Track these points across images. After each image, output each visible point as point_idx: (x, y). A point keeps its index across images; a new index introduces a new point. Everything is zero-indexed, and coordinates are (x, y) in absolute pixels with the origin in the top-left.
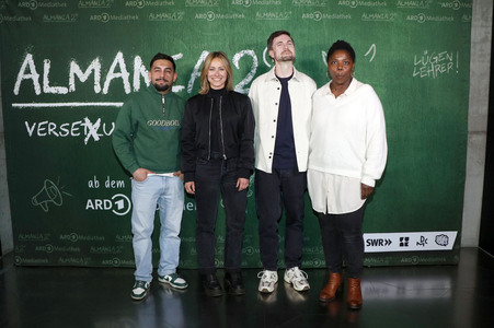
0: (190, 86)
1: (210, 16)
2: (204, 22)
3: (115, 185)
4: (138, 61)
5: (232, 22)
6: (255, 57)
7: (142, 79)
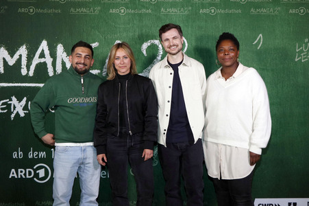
0: (104, 70)
1: (122, 11)
2: (117, 15)
3: (38, 155)
4: (60, 49)
5: (140, 15)
6: (160, 46)
7: (63, 64)
